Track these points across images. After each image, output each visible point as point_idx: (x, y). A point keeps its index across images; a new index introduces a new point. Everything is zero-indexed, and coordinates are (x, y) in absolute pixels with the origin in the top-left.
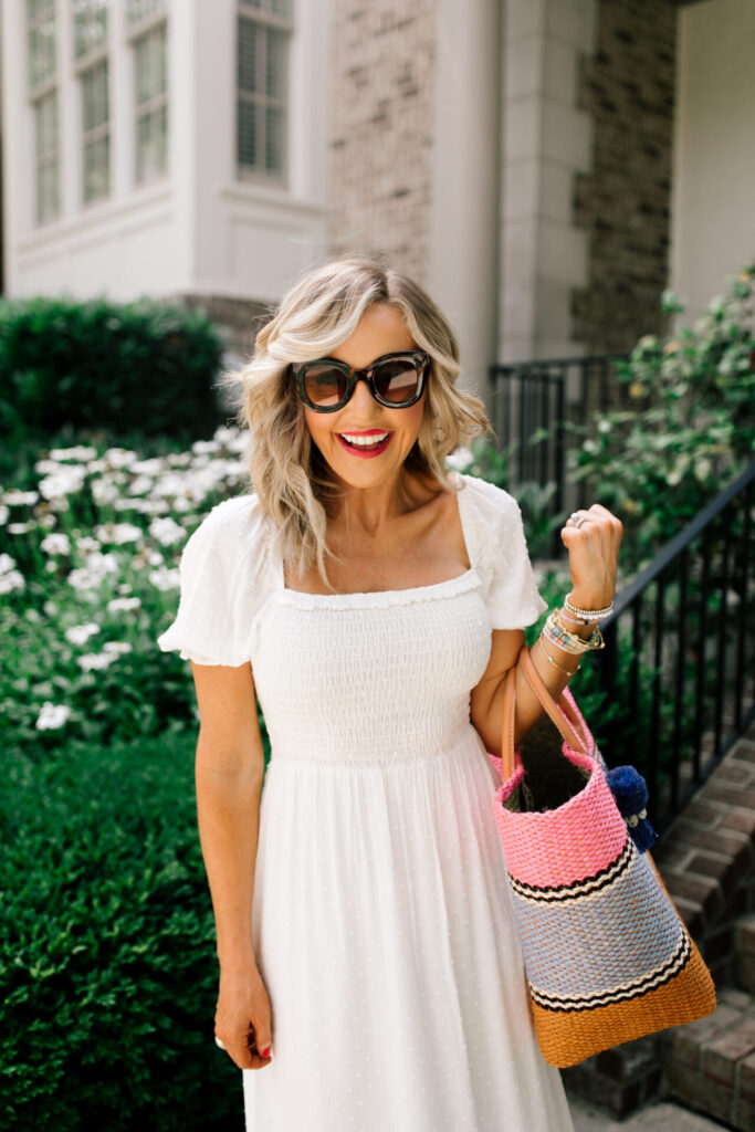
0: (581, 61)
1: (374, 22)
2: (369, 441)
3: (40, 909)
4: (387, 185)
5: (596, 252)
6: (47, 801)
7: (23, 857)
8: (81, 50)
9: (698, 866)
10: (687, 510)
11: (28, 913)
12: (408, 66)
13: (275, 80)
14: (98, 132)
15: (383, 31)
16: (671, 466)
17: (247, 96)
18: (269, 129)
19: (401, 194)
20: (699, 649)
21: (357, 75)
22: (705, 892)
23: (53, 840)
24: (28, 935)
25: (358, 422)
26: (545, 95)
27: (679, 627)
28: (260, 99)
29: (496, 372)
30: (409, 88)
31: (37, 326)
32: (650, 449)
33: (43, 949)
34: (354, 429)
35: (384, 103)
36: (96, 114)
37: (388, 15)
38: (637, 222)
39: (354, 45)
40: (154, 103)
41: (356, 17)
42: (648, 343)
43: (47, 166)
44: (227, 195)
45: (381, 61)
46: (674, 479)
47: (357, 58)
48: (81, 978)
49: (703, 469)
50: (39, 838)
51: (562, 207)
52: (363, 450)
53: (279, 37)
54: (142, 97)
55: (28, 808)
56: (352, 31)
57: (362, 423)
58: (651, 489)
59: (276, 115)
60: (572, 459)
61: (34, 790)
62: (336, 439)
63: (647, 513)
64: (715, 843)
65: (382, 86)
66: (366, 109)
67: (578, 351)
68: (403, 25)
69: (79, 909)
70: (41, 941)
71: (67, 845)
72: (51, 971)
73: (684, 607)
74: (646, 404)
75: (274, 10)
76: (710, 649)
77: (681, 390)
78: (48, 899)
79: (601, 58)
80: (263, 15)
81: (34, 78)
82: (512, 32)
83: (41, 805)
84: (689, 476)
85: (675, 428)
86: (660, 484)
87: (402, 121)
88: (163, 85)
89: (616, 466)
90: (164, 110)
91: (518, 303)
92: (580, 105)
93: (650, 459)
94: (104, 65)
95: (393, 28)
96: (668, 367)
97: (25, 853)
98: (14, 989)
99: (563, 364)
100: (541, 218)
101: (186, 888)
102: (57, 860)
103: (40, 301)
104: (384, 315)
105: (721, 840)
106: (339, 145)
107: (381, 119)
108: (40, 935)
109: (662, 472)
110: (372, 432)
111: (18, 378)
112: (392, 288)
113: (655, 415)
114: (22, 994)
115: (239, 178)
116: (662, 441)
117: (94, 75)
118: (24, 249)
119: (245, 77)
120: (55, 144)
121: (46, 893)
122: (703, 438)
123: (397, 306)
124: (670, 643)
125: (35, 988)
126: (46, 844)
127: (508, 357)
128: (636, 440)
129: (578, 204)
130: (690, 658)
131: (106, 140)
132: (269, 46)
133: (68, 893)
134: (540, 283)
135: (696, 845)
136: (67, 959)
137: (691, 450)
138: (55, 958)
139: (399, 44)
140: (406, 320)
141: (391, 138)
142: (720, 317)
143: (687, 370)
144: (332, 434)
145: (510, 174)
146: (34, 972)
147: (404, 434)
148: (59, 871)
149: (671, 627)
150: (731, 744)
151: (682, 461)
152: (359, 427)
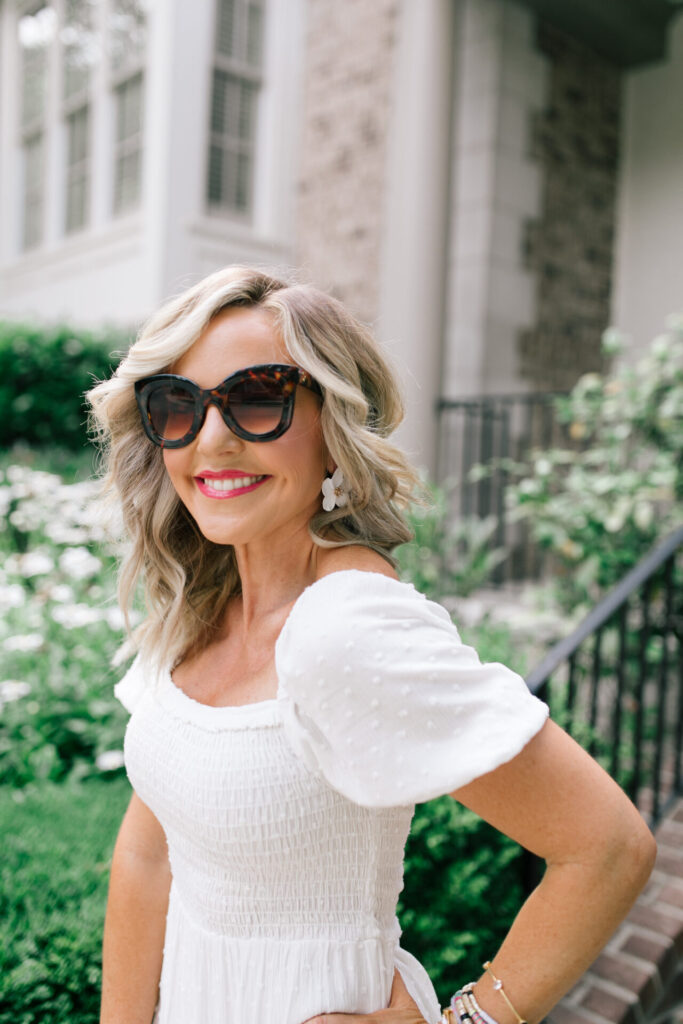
0: (533, 118)
1: (339, 73)
4: (346, 226)
5: (544, 293)
9: (633, 947)
10: (627, 555)
12: (369, 115)
13: (246, 125)
14: (78, 169)
15: (348, 82)
16: (611, 509)
17: (218, 138)
19: (359, 234)
20: (638, 694)
21: (323, 125)
22: (641, 981)
26: (499, 146)
27: (619, 673)
28: (231, 142)
29: (442, 406)
30: (371, 135)
32: (590, 490)
35: (346, 150)
36: (78, 153)
38: (583, 268)
39: (321, 96)
40: (130, 144)
41: (323, 68)
42: (590, 382)
44: (196, 231)
45: (346, 112)
46: (614, 523)
47: (323, 109)
49: (644, 516)
51: (511, 250)
53: (250, 87)
54: (122, 134)
58: (590, 533)
59: (245, 160)
60: (511, 496)
62: (195, 483)
63: (586, 556)
64: (651, 921)
65: (346, 134)
66: (328, 155)
67: (522, 388)
68: (367, 76)
73: (623, 654)
74: (587, 444)
75: (248, 60)
76: (650, 694)
77: (622, 432)
79: (552, 115)
80: (236, 65)
81: (27, 115)
84: (630, 522)
85: (616, 471)
86: (600, 528)
87: (363, 166)
89: (555, 507)
91: (465, 342)
92: (532, 156)
93: (590, 503)
95: (356, 79)
96: (610, 409)
99: (508, 400)
100: (493, 260)
101: (43, 991)
105: (657, 916)
106: (304, 187)
107: (343, 164)
109: (601, 515)
113: (595, 456)
115: (208, 215)
116: (603, 483)
117: (78, 117)
119: (217, 121)
122: (645, 482)
124: (608, 688)
127: (455, 391)
128: (576, 481)
129: (528, 248)
130: (628, 703)
132: (242, 99)
134: (490, 324)
135: (633, 921)
137: (632, 493)
139: (361, 97)
141: (353, 182)
142: (663, 360)
143: (630, 411)
149: (608, 672)
150: (671, 804)
151: (623, 506)
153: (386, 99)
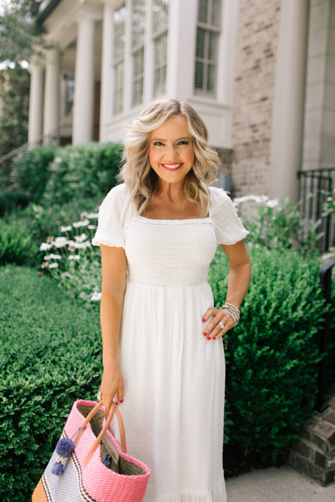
1: (255, 27)
2: (173, 167)
3: (83, 360)
4: (258, 96)
6: (91, 325)
7: (78, 342)
8: (134, 43)
11: (79, 361)
12: (269, 44)
13: (212, 54)
14: (139, 77)
15: (260, 30)
17: (200, 60)
18: (209, 73)
19: (264, 99)
21: (247, 50)
23: (91, 338)
24: (77, 369)
25: (169, 160)
26: (328, 54)
28: (206, 61)
29: (300, 174)
30: (270, 54)
31: (108, 153)
33: (83, 374)
34: (168, 163)
35: (258, 61)
36: (138, 70)
37: (262, 23)
39: (246, 37)
40: (161, 65)
41: (247, 25)
43: (118, 92)
44: (190, 101)
45: (258, 43)
47: (247, 42)
48: (96, 387)
50: (85, 336)
52: (172, 170)
53: (214, 35)
54: (157, 62)
55: (83, 326)
56: (246, 31)
57: (171, 160)
59: (212, 68)
61: (87, 321)
62: (160, 165)
65: (258, 54)
66: (251, 64)
68: (267, 27)
69: (97, 362)
70: (82, 371)
71: (96, 340)
72: (84, 382)
75: (213, 24)
78: (86, 358)
80: (208, 26)
81: (115, 55)
82: (312, 28)
83: (88, 326)
87: (264, 69)
88: (165, 58)
90: (165, 67)
94: (142, 50)
95: (263, 29)
97: (79, 340)
98: (71, 387)
99: (329, 170)
100: (324, 107)
102: (92, 344)
103: (110, 143)
104: (178, 119)
106: (239, 79)
107: (257, 67)
108: (82, 369)
110: (174, 164)
111: (99, 174)
112: (182, 109)
114: (73, 389)
115: (195, 94)
117: (138, 54)
118: (107, 125)
119: (199, 52)
120: (122, 82)
121: (86, 355)
123: (184, 116)
125: (78, 387)
126: (88, 339)
127: (306, 167)
131: (142, 80)
132: (210, 39)
133: (94, 356)
136: (91, 378)
138: (87, 378)
139: (265, 35)
140: (187, 121)
141: (261, 76)
144: (159, 164)
145: (309, 90)
146: (78, 381)
147: (188, 164)
148: (92, 348)
152: (170, 162)
153: (275, 36)
